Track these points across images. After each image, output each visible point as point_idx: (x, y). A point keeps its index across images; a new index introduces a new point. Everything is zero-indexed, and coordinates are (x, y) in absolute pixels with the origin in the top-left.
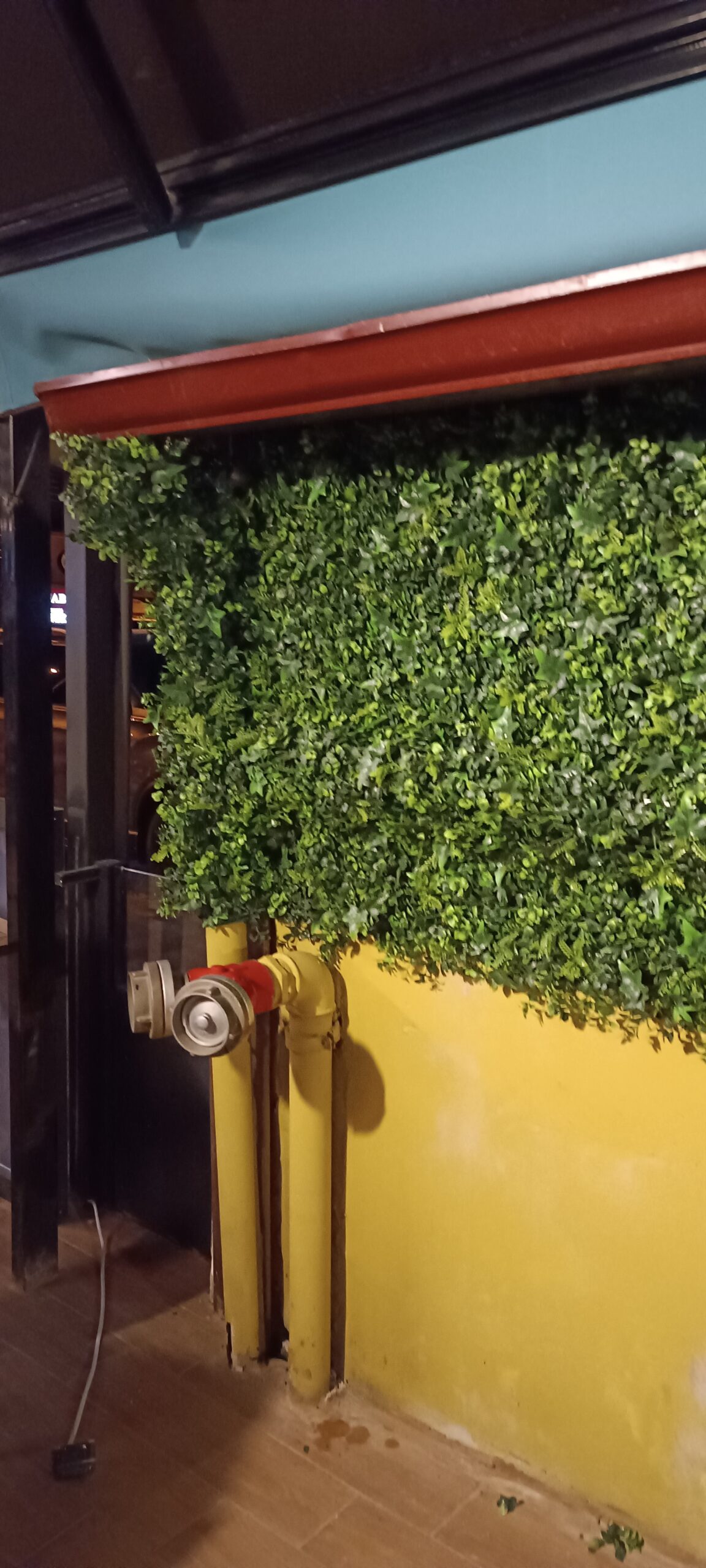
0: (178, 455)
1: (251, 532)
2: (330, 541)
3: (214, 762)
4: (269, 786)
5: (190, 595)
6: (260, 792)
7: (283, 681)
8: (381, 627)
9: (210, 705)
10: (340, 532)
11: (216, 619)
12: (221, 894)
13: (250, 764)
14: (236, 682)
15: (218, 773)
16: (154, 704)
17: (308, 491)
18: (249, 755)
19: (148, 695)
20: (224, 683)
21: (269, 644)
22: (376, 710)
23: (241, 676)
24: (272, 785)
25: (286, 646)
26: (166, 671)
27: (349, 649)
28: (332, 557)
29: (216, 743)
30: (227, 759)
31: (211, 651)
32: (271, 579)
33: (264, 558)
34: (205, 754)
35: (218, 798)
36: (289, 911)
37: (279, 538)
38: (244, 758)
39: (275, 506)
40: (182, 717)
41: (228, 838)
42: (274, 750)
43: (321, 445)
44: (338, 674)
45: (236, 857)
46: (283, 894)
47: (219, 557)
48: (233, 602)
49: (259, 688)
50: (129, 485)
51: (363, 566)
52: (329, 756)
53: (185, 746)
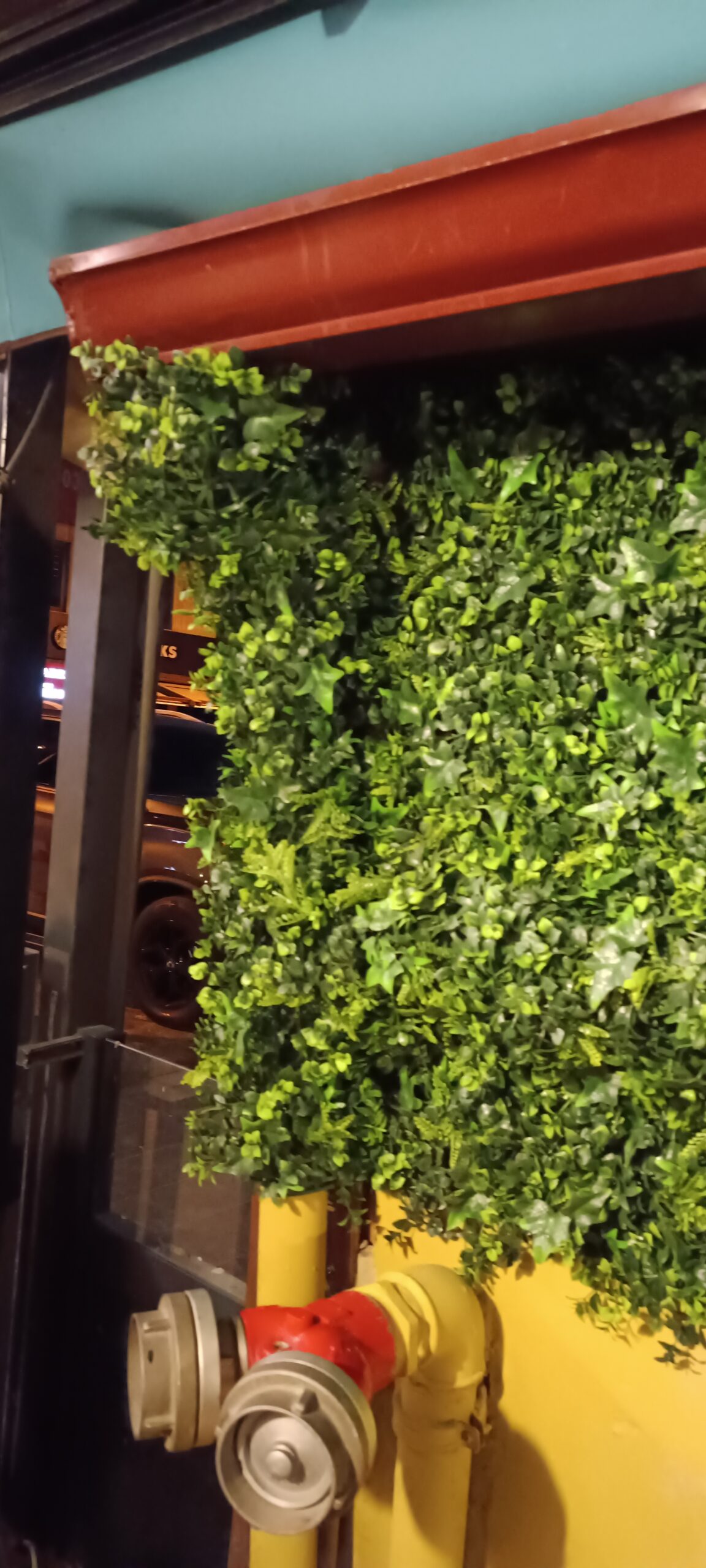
0: (295, 389)
1: (394, 543)
2: (534, 563)
3: (305, 925)
4: (406, 979)
5: (287, 639)
6: (388, 985)
7: (428, 793)
8: (626, 712)
9: (303, 826)
10: (553, 547)
11: (326, 683)
12: (296, 1147)
13: (370, 933)
14: (348, 789)
15: (309, 942)
16: (204, 819)
17: (499, 480)
18: (370, 919)
19: (196, 801)
20: (330, 791)
21: (406, 731)
22: (609, 858)
23: (352, 779)
24: (410, 976)
25: (439, 734)
26: (229, 764)
27: (560, 746)
28: (538, 589)
29: (310, 891)
30: (330, 921)
31: (309, 737)
32: (423, 623)
33: (409, 588)
34: (291, 911)
35: (308, 988)
36: (407, 1184)
37: (440, 556)
38: (359, 922)
39: (435, 503)
40: (254, 844)
41: (319, 1056)
42: (415, 913)
43: (531, 400)
44: (536, 789)
45: (325, 1086)
46: (402, 1156)
47: (339, 578)
48: (355, 658)
49: (383, 801)
50: (202, 438)
51: (597, 606)
52: (527, 936)
53: (258, 895)
